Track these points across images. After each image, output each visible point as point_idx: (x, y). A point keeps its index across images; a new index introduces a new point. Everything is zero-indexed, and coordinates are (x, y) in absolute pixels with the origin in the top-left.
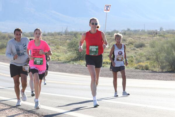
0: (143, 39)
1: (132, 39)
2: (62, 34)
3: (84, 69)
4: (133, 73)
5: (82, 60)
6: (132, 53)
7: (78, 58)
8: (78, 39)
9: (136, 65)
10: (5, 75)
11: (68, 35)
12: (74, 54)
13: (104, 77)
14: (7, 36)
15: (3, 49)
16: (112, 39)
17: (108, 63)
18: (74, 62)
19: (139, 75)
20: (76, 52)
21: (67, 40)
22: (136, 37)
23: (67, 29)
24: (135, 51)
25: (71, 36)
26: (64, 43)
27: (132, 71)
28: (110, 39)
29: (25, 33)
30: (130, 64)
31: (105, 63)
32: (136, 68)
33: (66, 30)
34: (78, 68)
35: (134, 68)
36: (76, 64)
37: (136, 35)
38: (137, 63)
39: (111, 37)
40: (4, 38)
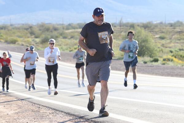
2: (116, 25)
3: (141, 66)
5: (139, 56)
11: (123, 26)
13: (166, 76)
14: (51, 28)
15: (46, 43)
16: (175, 31)
17: (170, 60)
21: (121, 32)
23: (121, 19)
25: (127, 28)
26: (118, 36)
28: (173, 32)
29: (73, 24)
31: (167, 60)
33: (120, 21)
39: (173, 30)
40: (48, 30)
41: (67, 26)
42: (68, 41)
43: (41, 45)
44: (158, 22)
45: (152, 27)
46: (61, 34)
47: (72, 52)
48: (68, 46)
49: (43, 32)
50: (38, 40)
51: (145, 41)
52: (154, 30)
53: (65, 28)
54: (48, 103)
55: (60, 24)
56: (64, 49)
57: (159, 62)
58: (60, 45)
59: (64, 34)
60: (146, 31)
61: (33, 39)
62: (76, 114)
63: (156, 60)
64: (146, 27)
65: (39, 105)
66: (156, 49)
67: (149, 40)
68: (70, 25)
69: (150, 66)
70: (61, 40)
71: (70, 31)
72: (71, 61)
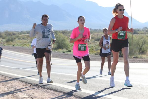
0: (100, 35)
1: (92, 35)
3: (61, 54)
4: (94, 57)
5: (60, 49)
6: (93, 44)
7: (58, 47)
8: (58, 35)
9: (95, 52)
10: (10, 58)
12: (55, 45)
14: (12, 33)
15: (9, 42)
18: (55, 50)
19: (97, 58)
20: (57, 44)
22: (95, 34)
24: (95, 43)
27: (93, 56)
29: (23, 31)
30: (91, 51)
32: (96, 54)
34: (58, 54)
35: (94, 54)
36: (57, 51)
37: (95, 32)
38: (96, 51)
40: (10, 34)
41: (20, 32)
42: (21, 41)
43: (6, 43)
44: (71, 30)
45: (67, 33)
46: (17, 37)
47: (23, 47)
48: (21, 44)
49: (7, 36)
50: (4, 40)
51: (63, 40)
52: (69, 34)
53: (19, 33)
54: (10, 75)
55: (16, 31)
56: (19, 45)
57: (71, 52)
58: (17, 43)
59: (18, 37)
60: (64, 35)
61: (1, 40)
62: (25, 81)
63: (70, 51)
64: (64, 32)
65: (5, 76)
66: (69, 45)
67: (65, 40)
68: (22, 32)
69: (67, 55)
70: (17, 40)
71: (22, 35)
72: (22, 52)
